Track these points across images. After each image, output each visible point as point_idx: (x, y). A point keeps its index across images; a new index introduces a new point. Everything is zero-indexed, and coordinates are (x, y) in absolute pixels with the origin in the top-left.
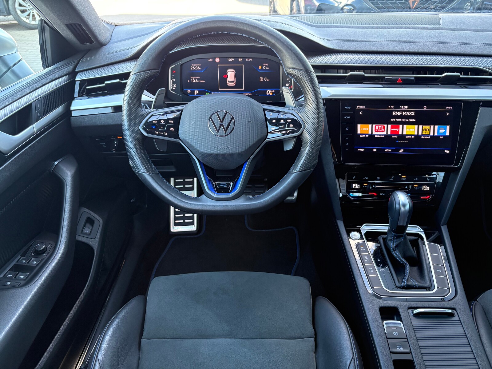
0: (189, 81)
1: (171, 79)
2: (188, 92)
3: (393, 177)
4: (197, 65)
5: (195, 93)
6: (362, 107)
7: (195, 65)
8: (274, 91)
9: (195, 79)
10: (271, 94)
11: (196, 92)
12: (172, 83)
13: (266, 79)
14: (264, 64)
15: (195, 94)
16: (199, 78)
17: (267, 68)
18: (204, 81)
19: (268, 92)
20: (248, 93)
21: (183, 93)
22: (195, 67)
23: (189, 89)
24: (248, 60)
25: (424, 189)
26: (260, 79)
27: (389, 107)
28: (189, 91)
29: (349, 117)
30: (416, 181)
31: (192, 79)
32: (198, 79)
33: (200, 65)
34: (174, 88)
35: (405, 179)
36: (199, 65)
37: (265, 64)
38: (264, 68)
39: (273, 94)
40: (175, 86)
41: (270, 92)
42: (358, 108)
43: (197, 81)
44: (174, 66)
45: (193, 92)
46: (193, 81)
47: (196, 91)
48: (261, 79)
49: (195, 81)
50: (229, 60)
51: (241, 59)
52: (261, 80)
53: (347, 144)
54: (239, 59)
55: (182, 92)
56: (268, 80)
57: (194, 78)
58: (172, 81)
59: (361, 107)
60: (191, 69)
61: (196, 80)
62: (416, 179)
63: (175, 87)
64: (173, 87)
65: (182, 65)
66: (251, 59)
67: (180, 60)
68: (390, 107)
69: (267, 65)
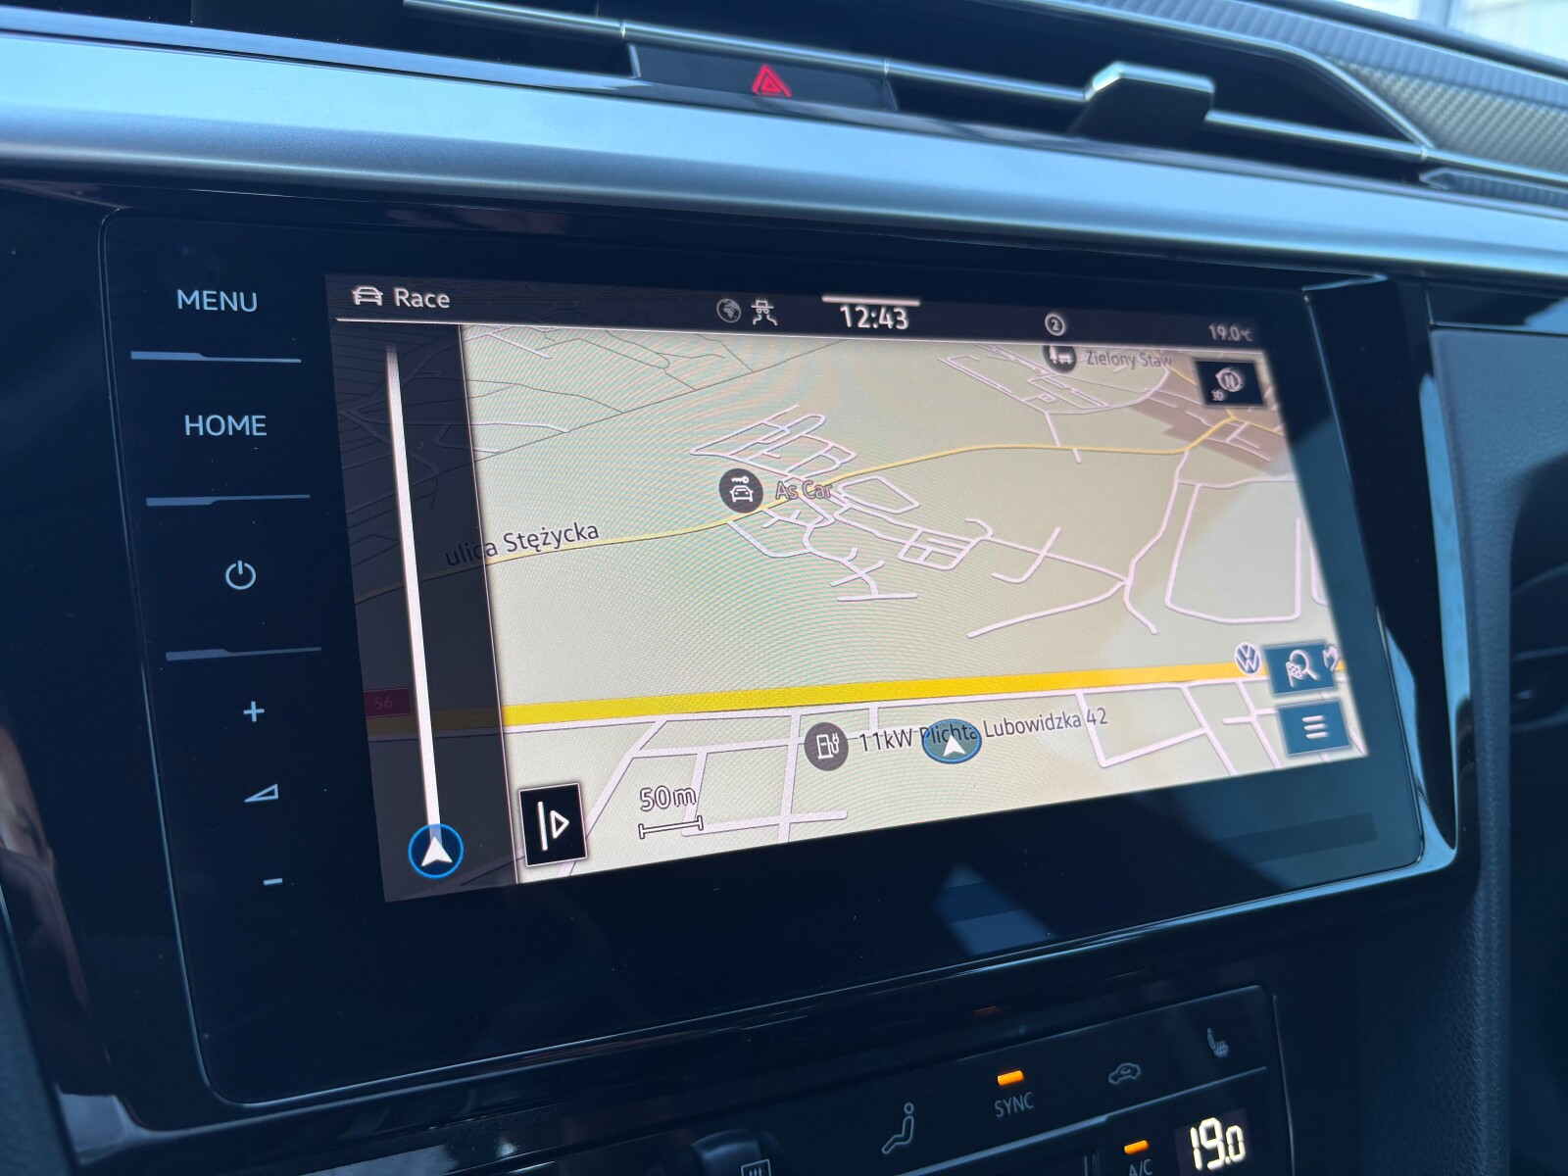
3: (909, 1109)
6: (419, 301)
25: (1210, 1155)
27: (732, 307)
29: (251, 425)
30: (1130, 1092)
35: (1022, 1104)
42: (368, 309)
53: (270, 793)
59: (401, 295)
62: (1126, 1072)
68: (734, 305)
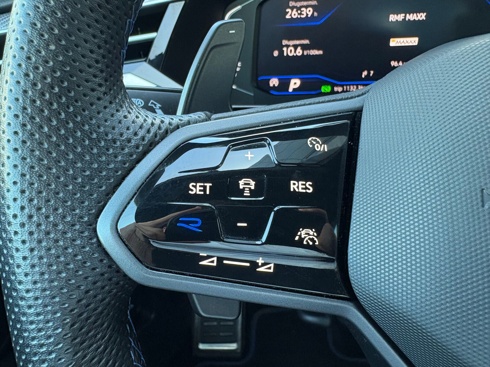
0: (276, 53)
2: (271, 85)
4: (305, 3)
5: (292, 87)
7: (299, 4)
9: (296, 47)
11: (295, 83)
15: (291, 90)
16: (306, 42)
18: (321, 52)
21: (259, 87)
22: (299, 9)
23: (274, 75)
28: (274, 82)
31: (288, 46)
32: (304, 47)
33: (314, 3)
36: (310, 3)
43: (299, 52)
44: (239, 7)
45: (284, 85)
46: (289, 52)
47: (293, 81)
49: (295, 52)
55: (255, 85)
57: (292, 43)
60: (288, 17)
61: (299, 49)
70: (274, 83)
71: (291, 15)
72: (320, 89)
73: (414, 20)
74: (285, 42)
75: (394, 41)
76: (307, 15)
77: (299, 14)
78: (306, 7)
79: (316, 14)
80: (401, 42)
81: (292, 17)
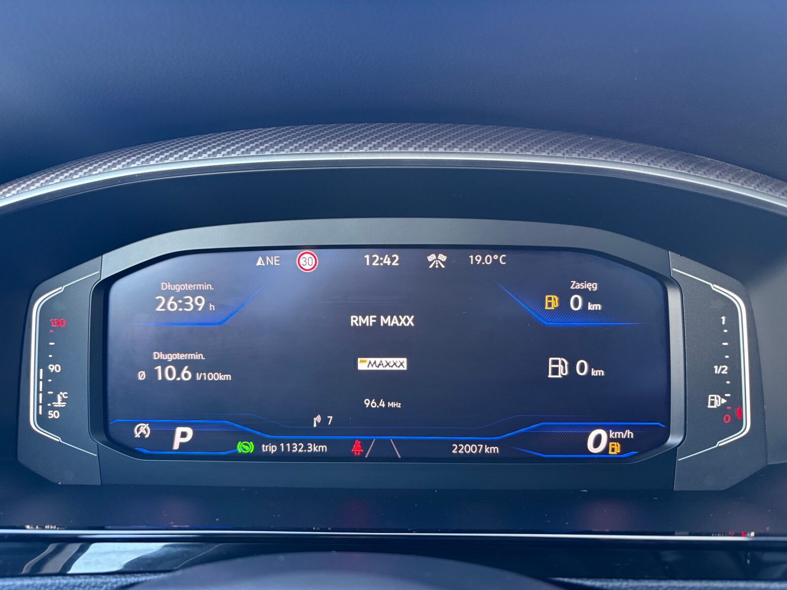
0: (142, 376)
1: (43, 363)
2: (137, 435)
4: (190, 287)
5: (178, 441)
7: (178, 288)
8: (629, 434)
10: (617, 448)
11: (184, 434)
12: (47, 387)
13: (583, 367)
14: (576, 285)
15: (176, 446)
16: (198, 356)
17: (591, 307)
18: (228, 377)
19: (598, 440)
20: (477, 443)
21: (113, 442)
22: (179, 295)
24: (479, 259)
26: (551, 366)
31: (165, 364)
32: (194, 366)
33: (208, 287)
34: (53, 415)
36: (200, 286)
37: (579, 286)
38: (576, 303)
39: (623, 450)
40: (59, 404)
41: (610, 440)
43: (186, 374)
44: (58, 290)
46: (168, 374)
47: (179, 430)
48: (558, 367)
49: (178, 375)
50: (372, 260)
51: (442, 257)
52: (555, 371)
54: (432, 257)
55: (104, 435)
56: (594, 373)
57: (170, 357)
58: (47, 373)
60: (160, 309)
61: (185, 371)
63: (63, 405)
64: (53, 408)
65: (105, 287)
66: (501, 258)
67: (97, 260)
69: (593, 287)
70: (142, 430)
71: (165, 306)
72: (235, 448)
73: (395, 325)
74: (158, 355)
75: (365, 361)
76: (196, 307)
77: (180, 306)
78: (194, 294)
79: (212, 307)
80: (377, 364)
81: (167, 310)
